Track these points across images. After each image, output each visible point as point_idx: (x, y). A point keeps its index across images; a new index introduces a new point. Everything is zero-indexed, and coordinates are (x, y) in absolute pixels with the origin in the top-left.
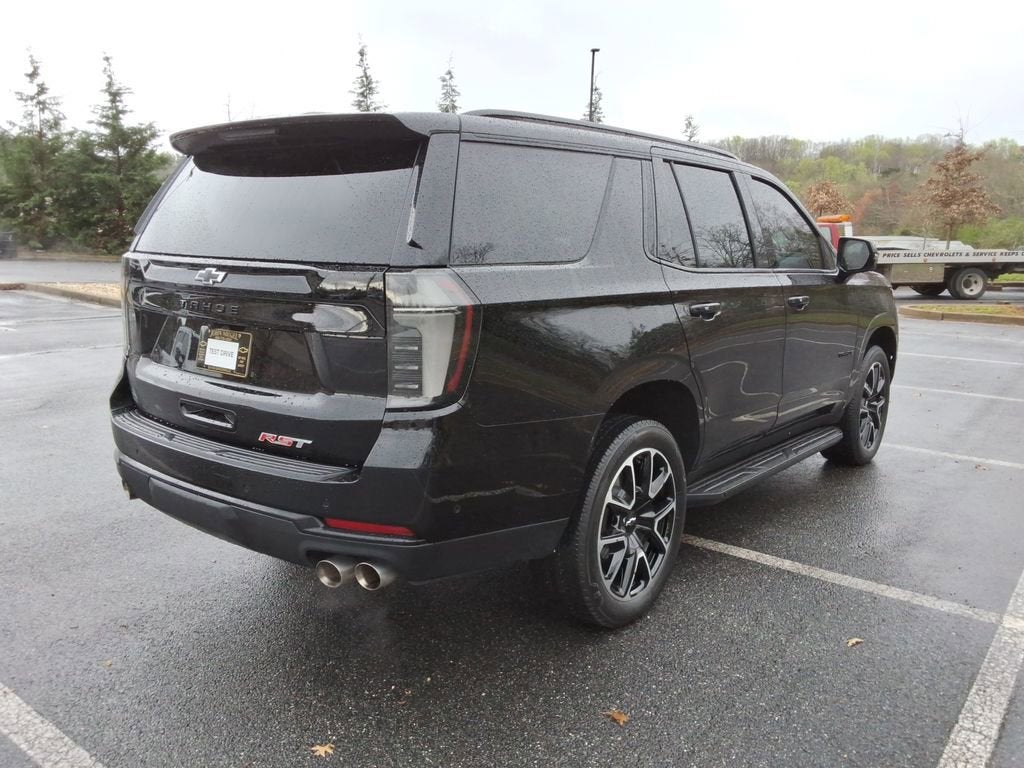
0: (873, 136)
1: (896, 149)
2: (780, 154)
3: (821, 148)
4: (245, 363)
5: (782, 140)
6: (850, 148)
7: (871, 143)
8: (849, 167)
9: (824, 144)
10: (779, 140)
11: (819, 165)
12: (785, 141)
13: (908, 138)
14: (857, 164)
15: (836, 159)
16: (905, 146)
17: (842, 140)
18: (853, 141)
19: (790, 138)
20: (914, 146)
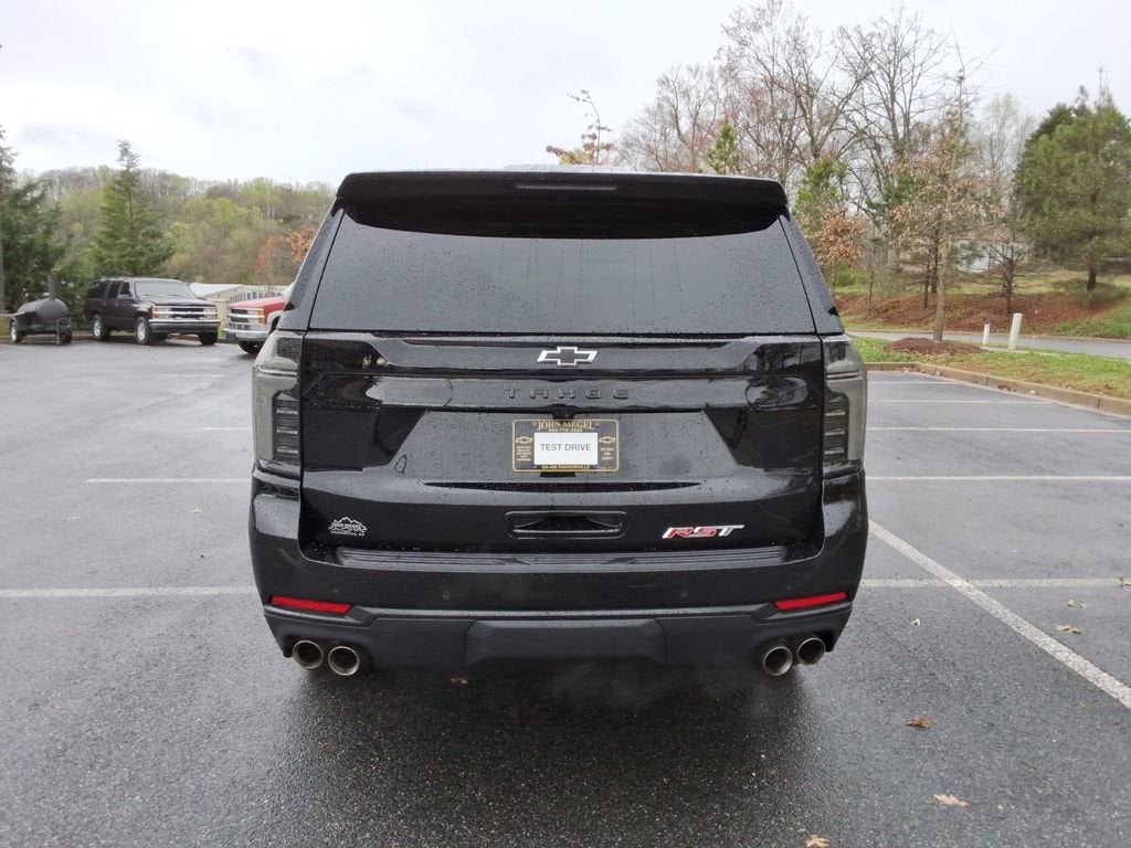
0: (262, 179)
1: (287, 194)
2: (161, 191)
3: (207, 187)
4: (613, 453)
5: (160, 175)
6: (240, 190)
7: (260, 185)
8: (243, 210)
9: (209, 183)
10: (157, 174)
11: (209, 206)
12: (164, 176)
13: (298, 184)
14: (249, 207)
15: (228, 201)
16: (296, 193)
17: (229, 180)
18: (241, 182)
19: (169, 173)
20: (306, 193)
